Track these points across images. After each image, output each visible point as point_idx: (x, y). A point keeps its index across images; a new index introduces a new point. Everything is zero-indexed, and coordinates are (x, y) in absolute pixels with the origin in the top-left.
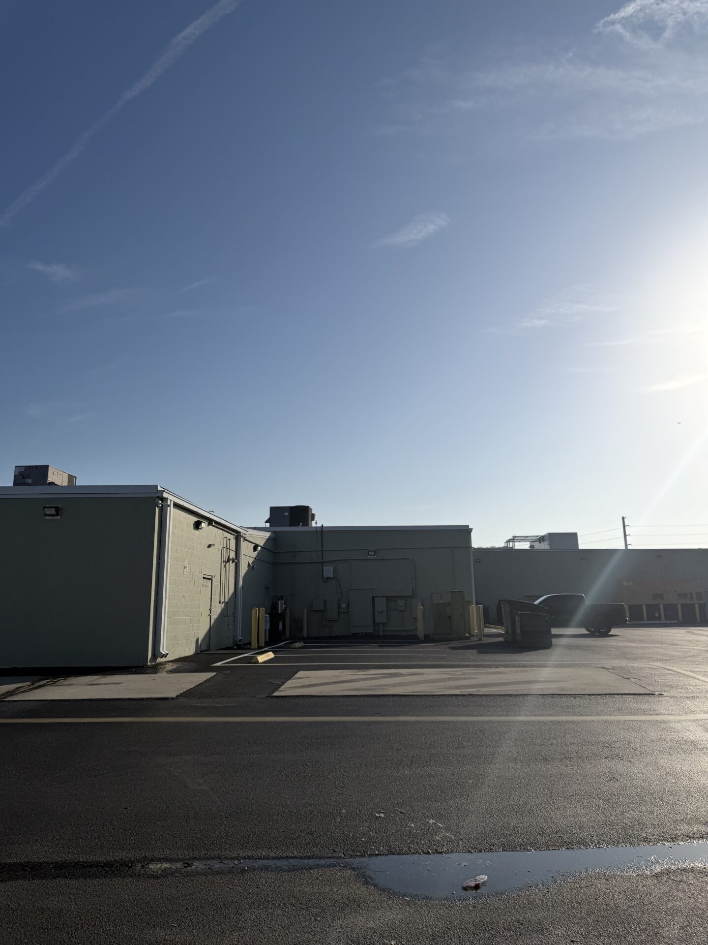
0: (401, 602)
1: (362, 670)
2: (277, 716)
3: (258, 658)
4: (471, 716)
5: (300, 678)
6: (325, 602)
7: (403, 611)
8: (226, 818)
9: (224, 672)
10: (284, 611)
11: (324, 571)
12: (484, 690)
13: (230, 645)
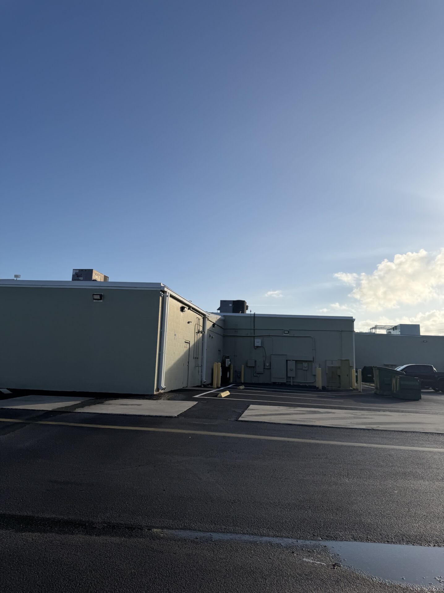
0: (305, 365)
1: (292, 407)
2: (246, 434)
3: (221, 394)
4: (379, 444)
5: (253, 409)
6: (255, 361)
7: (306, 370)
8: (232, 503)
9: (202, 402)
10: (230, 366)
11: (255, 343)
12: (382, 427)
13: (200, 385)
